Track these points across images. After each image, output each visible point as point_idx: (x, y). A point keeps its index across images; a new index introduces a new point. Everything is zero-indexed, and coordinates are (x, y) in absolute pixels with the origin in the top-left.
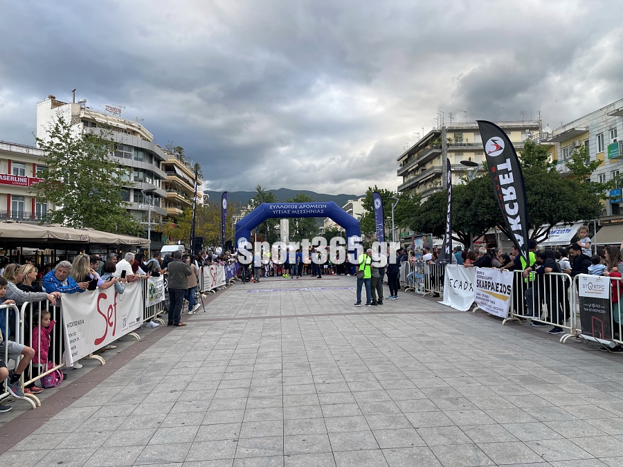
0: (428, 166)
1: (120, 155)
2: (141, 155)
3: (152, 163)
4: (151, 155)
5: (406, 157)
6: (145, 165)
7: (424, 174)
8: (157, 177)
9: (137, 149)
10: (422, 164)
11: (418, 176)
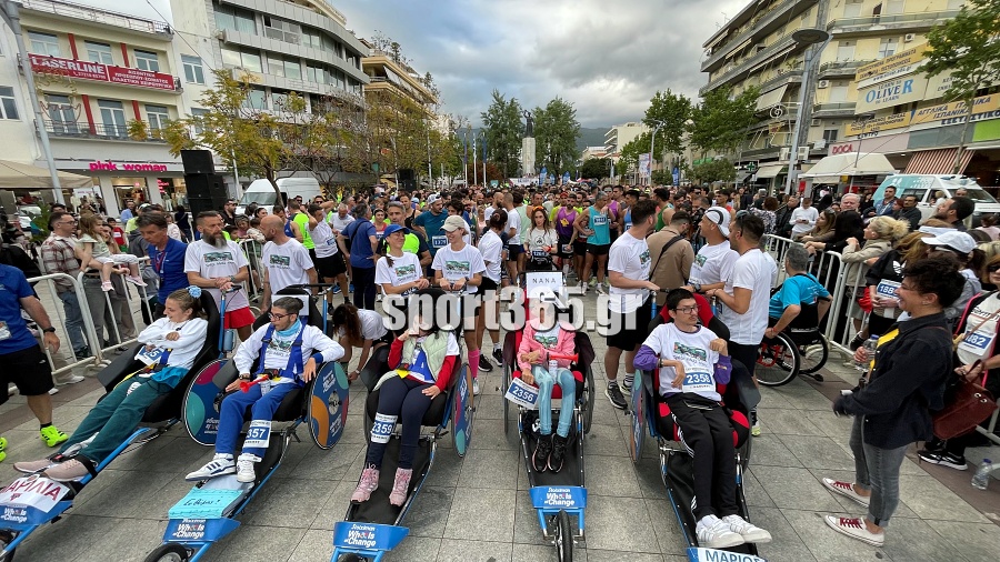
0: (770, 41)
1: (278, 35)
2: (316, 40)
3: (341, 57)
4: (336, 43)
5: (726, 33)
6: (328, 56)
7: (762, 55)
8: (354, 82)
9: (309, 29)
10: (758, 39)
11: (749, 61)
